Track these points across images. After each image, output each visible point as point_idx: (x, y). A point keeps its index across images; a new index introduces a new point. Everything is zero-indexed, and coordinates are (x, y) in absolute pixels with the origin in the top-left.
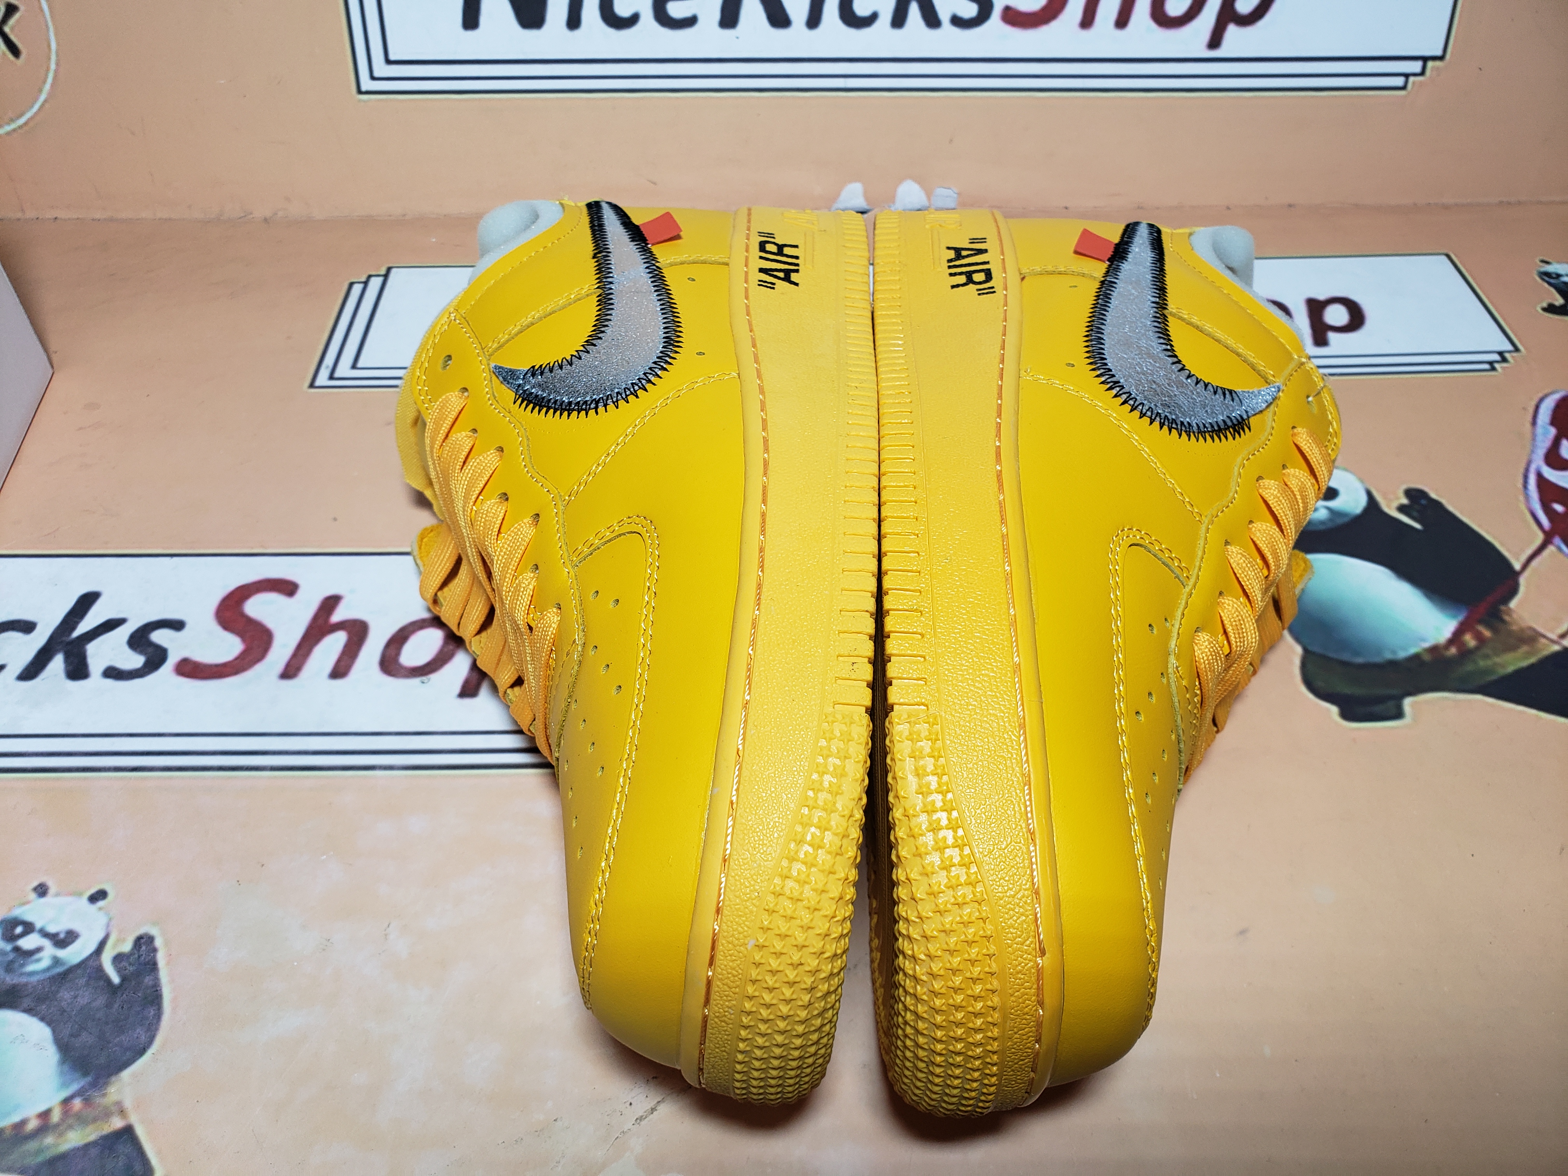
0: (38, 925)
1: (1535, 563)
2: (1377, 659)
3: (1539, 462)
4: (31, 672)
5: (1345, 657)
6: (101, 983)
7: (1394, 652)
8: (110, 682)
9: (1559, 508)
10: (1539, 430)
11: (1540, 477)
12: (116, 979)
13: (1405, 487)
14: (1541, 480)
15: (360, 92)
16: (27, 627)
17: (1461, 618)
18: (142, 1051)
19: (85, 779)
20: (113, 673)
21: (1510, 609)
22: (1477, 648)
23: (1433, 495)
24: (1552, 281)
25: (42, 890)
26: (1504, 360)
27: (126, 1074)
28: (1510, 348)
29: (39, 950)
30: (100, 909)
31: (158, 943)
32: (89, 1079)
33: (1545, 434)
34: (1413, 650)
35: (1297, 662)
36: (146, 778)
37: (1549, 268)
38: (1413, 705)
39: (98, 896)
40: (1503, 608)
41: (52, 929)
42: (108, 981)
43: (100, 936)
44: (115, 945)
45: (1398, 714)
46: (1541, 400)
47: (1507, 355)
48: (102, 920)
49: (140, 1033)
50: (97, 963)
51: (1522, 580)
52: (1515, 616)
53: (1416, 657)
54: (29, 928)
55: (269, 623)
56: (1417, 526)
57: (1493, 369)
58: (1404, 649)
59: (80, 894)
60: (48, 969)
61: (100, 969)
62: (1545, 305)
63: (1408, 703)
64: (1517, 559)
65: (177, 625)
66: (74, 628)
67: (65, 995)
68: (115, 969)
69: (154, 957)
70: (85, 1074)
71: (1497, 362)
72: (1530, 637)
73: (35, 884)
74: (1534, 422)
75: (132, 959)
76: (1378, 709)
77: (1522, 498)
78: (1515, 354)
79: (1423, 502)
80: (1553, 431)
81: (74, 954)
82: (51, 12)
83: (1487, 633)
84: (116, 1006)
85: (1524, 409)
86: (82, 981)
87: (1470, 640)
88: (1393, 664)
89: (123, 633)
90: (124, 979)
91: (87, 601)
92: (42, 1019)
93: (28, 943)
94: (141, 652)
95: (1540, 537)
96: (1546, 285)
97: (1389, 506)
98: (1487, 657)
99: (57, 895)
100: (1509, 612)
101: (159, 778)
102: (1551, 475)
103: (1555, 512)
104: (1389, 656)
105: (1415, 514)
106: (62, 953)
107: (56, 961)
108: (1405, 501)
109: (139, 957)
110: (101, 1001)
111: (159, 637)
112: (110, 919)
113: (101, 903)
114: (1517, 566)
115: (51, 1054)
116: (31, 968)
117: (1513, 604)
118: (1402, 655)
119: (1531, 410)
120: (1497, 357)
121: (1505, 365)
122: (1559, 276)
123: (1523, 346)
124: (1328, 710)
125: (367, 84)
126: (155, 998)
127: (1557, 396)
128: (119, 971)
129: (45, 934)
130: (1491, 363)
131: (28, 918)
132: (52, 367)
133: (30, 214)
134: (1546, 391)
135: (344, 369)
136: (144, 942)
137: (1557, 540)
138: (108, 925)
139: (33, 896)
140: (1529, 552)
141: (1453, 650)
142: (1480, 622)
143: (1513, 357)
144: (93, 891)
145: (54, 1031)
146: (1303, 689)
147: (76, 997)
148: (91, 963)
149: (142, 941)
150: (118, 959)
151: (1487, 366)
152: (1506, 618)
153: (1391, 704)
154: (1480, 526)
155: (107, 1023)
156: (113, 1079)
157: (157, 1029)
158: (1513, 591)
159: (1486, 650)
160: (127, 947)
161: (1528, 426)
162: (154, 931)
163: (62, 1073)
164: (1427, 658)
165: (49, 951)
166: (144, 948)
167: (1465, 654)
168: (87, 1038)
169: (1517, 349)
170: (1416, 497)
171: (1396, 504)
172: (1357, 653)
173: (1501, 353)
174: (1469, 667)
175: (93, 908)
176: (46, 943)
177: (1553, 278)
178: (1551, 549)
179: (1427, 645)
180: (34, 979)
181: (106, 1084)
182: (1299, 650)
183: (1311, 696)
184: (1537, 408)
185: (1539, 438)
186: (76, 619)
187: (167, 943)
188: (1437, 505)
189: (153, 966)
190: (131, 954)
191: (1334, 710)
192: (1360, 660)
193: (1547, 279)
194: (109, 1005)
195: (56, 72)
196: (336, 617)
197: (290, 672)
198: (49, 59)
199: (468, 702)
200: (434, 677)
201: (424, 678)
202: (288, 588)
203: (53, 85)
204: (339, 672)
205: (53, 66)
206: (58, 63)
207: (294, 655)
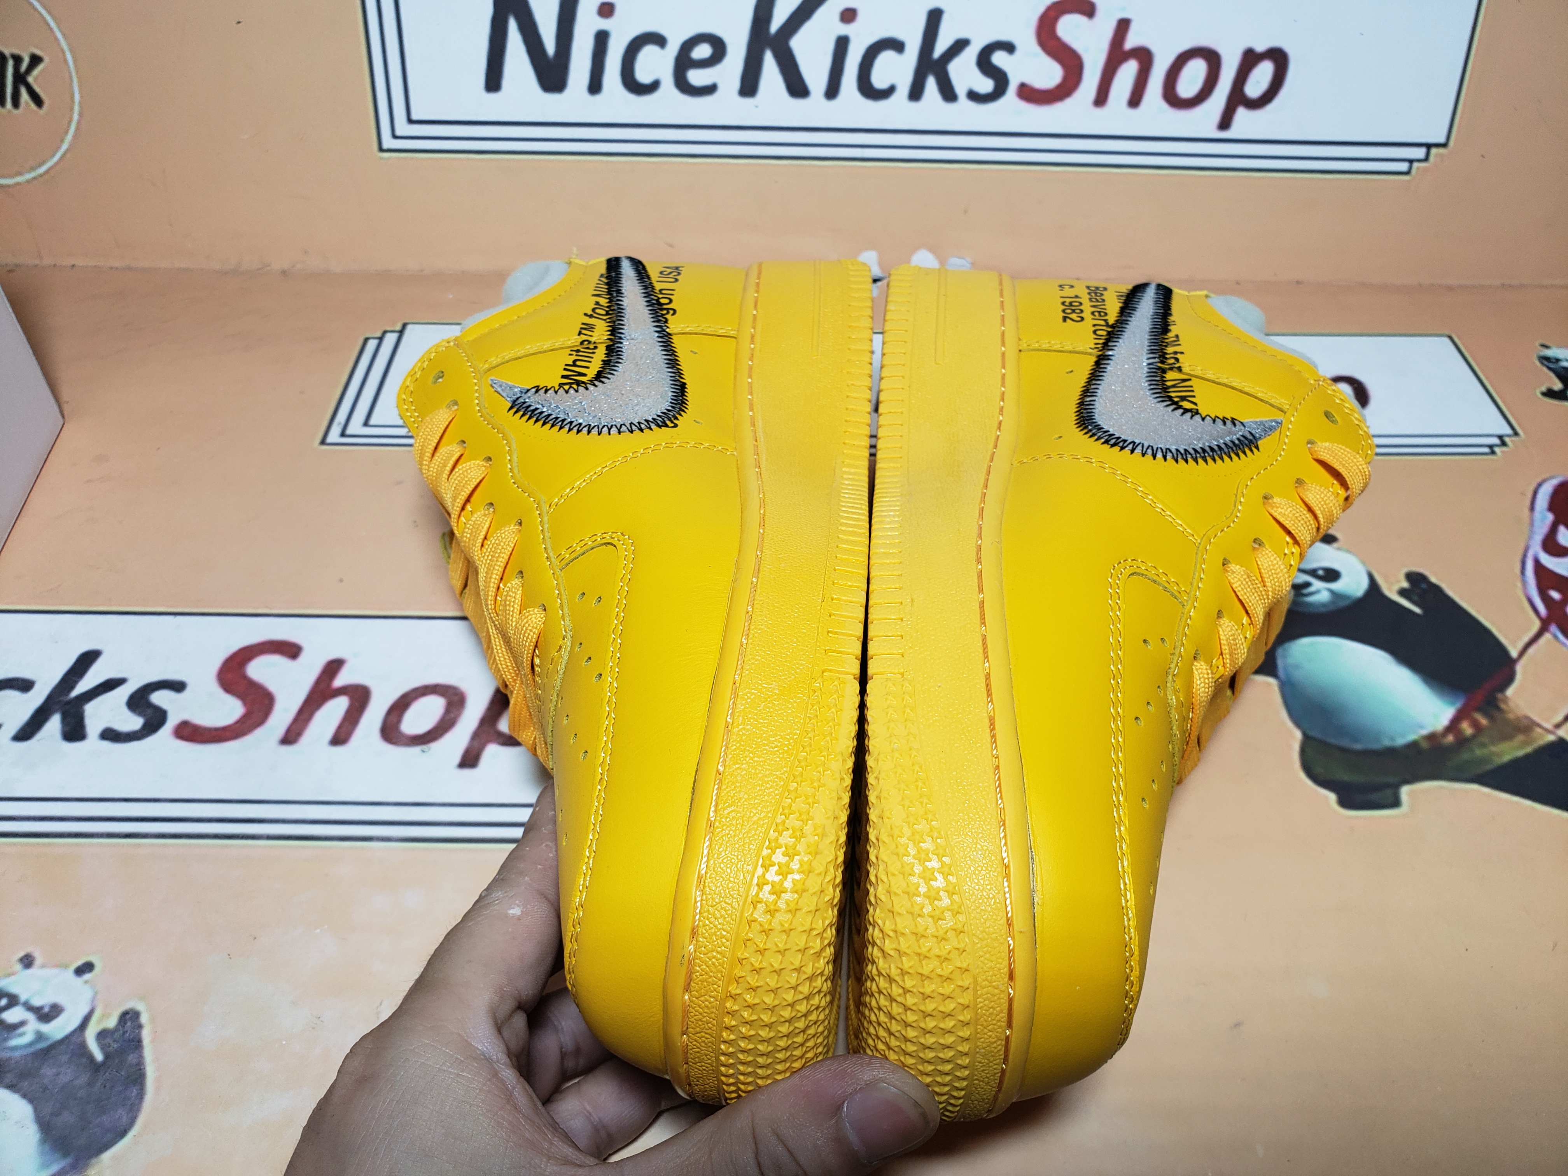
0: (23, 998)
1: (1531, 651)
2: (1375, 746)
3: (1536, 548)
4: (26, 733)
5: (1345, 743)
6: (84, 1060)
7: (1391, 739)
8: (107, 744)
9: (1555, 595)
10: (1537, 515)
11: (1537, 563)
12: (99, 1056)
13: (1405, 570)
14: (1539, 567)
15: (381, 150)
16: (24, 685)
17: (1459, 705)
18: (123, 1133)
19: (77, 845)
20: (110, 735)
21: (1507, 698)
22: (1474, 737)
23: (1433, 579)
24: (1552, 366)
25: (27, 961)
26: (1504, 444)
27: (106, 1156)
28: (1509, 431)
29: (22, 1023)
30: (86, 982)
31: (144, 1019)
32: (69, 1160)
33: (1543, 520)
34: (1411, 737)
35: (1296, 747)
36: (139, 845)
37: (1549, 353)
38: (1411, 794)
39: (85, 969)
40: (1499, 696)
41: (36, 1002)
42: (91, 1058)
43: (85, 1010)
44: (100, 1021)
45: (1395, 803)
46: (1539, 485)
47: (1507, 439)
48: (88, 993)
49: (122, 1114)
50: (81, 1039)
51: (1519, 668)
52: (1511, 704)
53: (1414, 745)
54: (13, 1000)
55: (271, 686)
56: (1417, 610)
57: (1493, 453)
58: (1403, 736)
59: (66, 966)
60: (31, 1044)
61: (83, 1046)
62: (1544, 389)
63: (1405, 791)
64: (1515, 647)
65: (178, 686)
66: (72, 688)
67: (48, 1071)
68: (99, 1046)
69: (139, 1034)
70: (66, 1155)
71: (1497, 445)
72: (1526, 727)
73: (22, 954)
74: (1532, 508)
75: (117, 1036)
76: (1374, 797)
77: (1519, 584)
78: (1515, 439)
79: (1424, 586)
80: (1550, 517)
81: (58, 1029)
82: (76, 67)
83: (1484, 721)
84: (99, 1084)
85: (1523, 494)
86: (65, 1058)
87: (1467, 728)
88: (1392, 752)
89: (122, 694)
90: (107, 1056)
91: (87, 659)
92: (24, 1096)
93: (12, 1016)
94: (140, 714)
95: (1536, 625)
96: (1545, 369)
97: (1389, 589)
98: (1483, 745)
99: (43, 966)
100: (1506, 700)
101: (153, 845)
102: (1548, 561)
103: (1552, 599)
104: (1387, 743)
105: (1416, 598)
106: (46, 1028)
107: (40, 1036)
108: (1405, 584)
109: (124, 1033)
110: (83, 1079)
111: (159, 698)
112: (96, 993)
113: (87, 976)
114: (1514, 654)
115: (31, 1134)
116: (15, 1042)
117: (1510, 692)
118: (1400, 741)
119: (1529, 495)
120: (1496, 441)
121: (1504, 449)
122: (1558, 360)
123: (1523, 430)
124: (1326, 798)
125: (388, 142)
126: (137, 1078)
127: (1554, 482)
128: (102, 1048)
129: (30, 1008)
130: (1491, 447)
131: (14, 990)
132: (63, 417)
133: (47, 261)
134: (1545, 476)
135: (356, 426)
136: (130, 1018)
137: (1553, 628)
138: (93, 1000)
139: (18, 967)
140: (1526, 639)
141: (1450, 738)
142: (1479, 709)
143: (1512, 441)
144: (80, 963)
145: (36, 1110)
146: (1302, 775)
147: (58, 1074)
148: (74, 1039)
149: (128, 1017)
150: (102, 1035)
151: (1487, 450)
152: (1503, 706)
153: (1389, 792)
154: (1478, 612)
155: (88, 1103)
156: (94, 1161)
157: (139, 1110)
158: (1510, 678)
159: (1484, 739)
160: (111, 1023)
161: (1526, 511)
162: (140, 1007)
163: (42, 1154)
164: (1425, 745)
165: (33, 1025)
166: (129, 1024)
167: (1463, 742)
168: (68, 1118)
169: (1516, 434)
170: (1416, 579)
171: (1396, 587)
172: (1356, 740)
173: (1501, 437)
174: (1466, 756)
175: (79, 981)
176: (30, 1017)
177: (1552, 362)
178: (1547, 636)
179: (1424, 732)
180: (17, 1054)
181: (86, 1166)
182: (1298, 735)
183: (1309, 783)
184: (1535, 493)
185: (1537, 523)
186: (75, 679)
187: (152, 1019)
188: (1437, 590)
189: (137, 1044)
190: (116, 1030)
191: (1332, 797)
192: (1358, 746)
193: (1546, 363)
194: (90, 1084)
195: (79, 122)
196: (339, 682)
197: (290, 737)
198: (72, 109)
199: (467, 772)
200: (435, 746)
201: (424, 747)
202: (291, 650)
203: (75, 136)
204: (340, 738)
205: (76, 117)
206: (81, 115)
207: (296, 720)
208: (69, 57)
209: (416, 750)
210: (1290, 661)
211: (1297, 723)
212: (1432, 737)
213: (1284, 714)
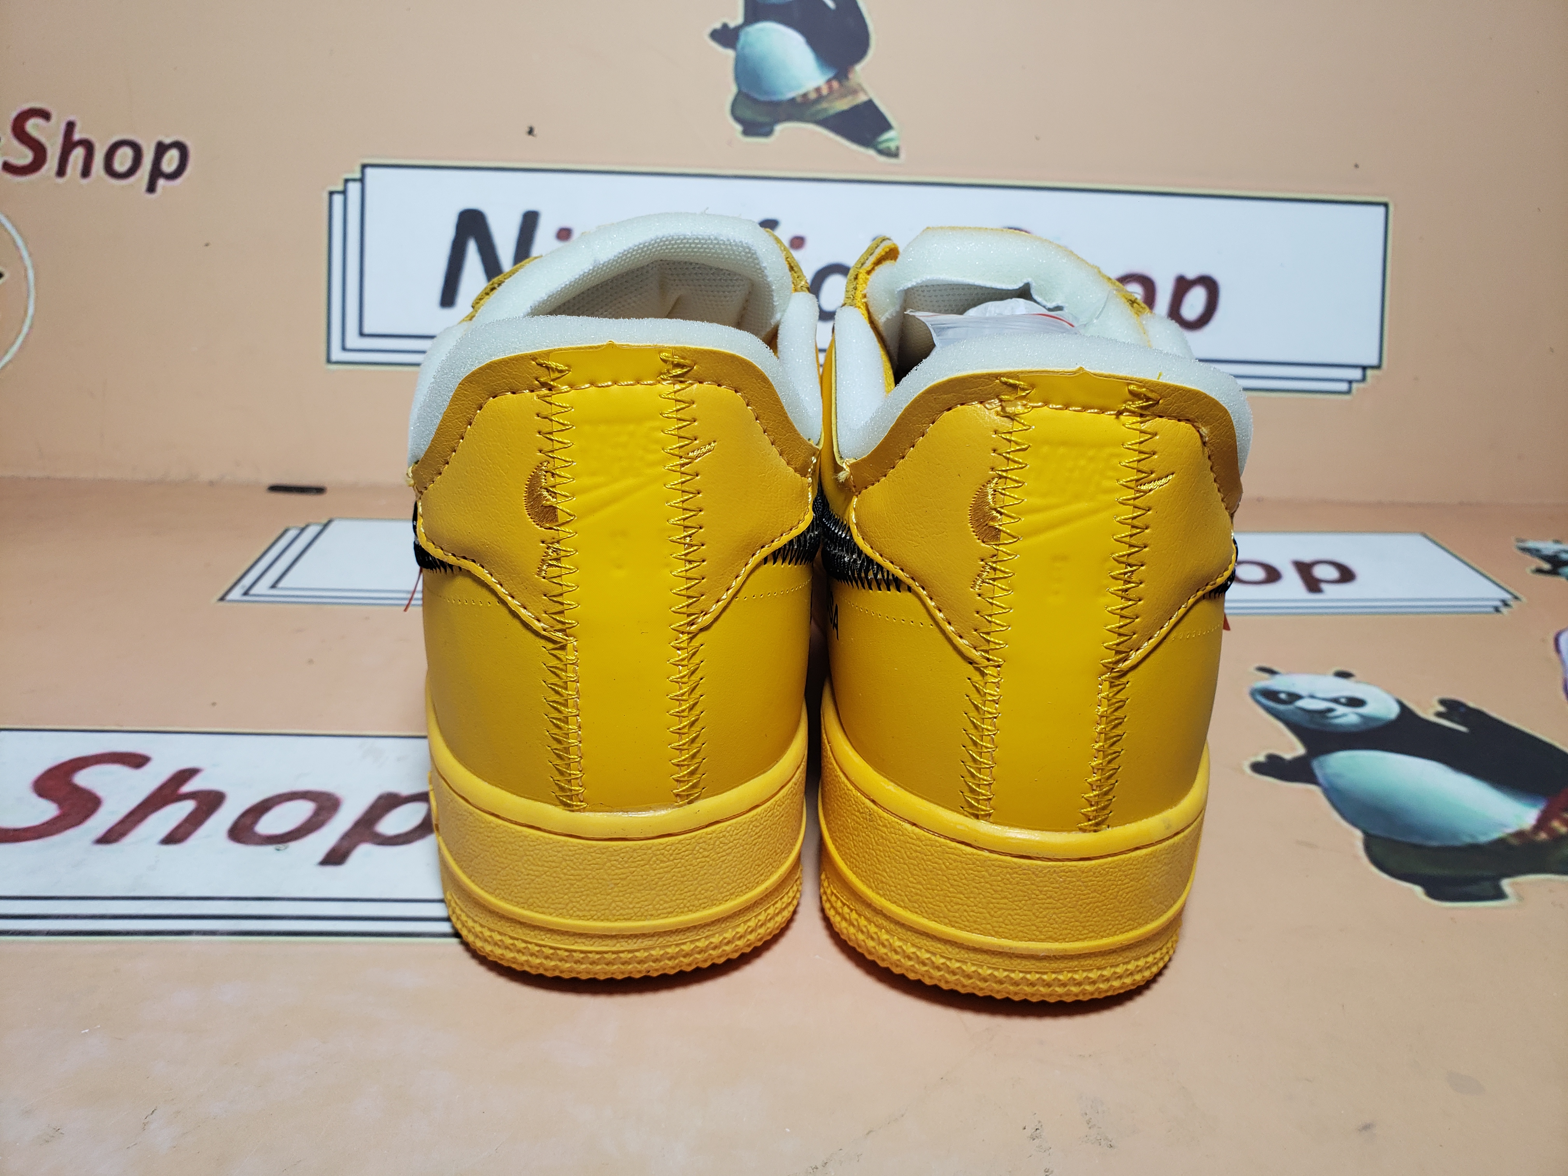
2: (1455, 843)
5: (1417, 840)
7: (1472, 836)
15: (329, 361)
17: (1540, 806)
23: (1472, 705)
24: (1535, 553)
26: (1507, 605)
28: (1509, 597)
34: (1495, 835)
37: (1527, 545)
38: (1515, 887)
45: (1499, 895)
46: (1559, 634)
47: (1509, 602)
53: (1501, 842)
55: (100, 792)
56: (1461, 728)
57: (1499, 612)
58: (1485, 834)
62: (1532, 569)
71: (1501, 607)
74: (1558, 651)
76: (1471, 891)
78: (1517, 602)
79: (1462, 709)
82: (36, 285)
87: (1559, 826)
88: (1475, 849)
104: (1468, 840)
105: (1457, 719)
108: (1441, 709)
118: (1483, 839)
119: (1551, 641)
120: (1497, 603)
121: (1509, 608)
122: (1538, 550)
123: (1523, 595)
124: (1410, 890)
125: (337, 354)
130: (1494, 607)
135: (262, 587)
141: (1544, 836)
143: (1515, 604)
151: (1491, 610)
153: (1487, 884)
164: (1515, 842)
167: (1559, 839)
169: (1517, 598)
172: (1430, 835)
173: (1501, 600)
179: (1511, 830)
183: (1385, 876)
184: (1556, 640)
188: (1480, 715)
192: (1434, 843)
195: (28, 334)
196: (187, 788)
197: (110, 837)
198: (23, 322)
199: (330, 870)
200: (294, 845)
201: (281, 846)
202: (137, 761)
203: (21, 348)
204: (174, 838)
205: (25, 329)
206: (31, 328)
207: (122, 822)
208: (31, 274)
209: (270, 849)
210: (1329, 771)
211: (1355, 824)
212: (1520, 834)
213: (1336, 816)
